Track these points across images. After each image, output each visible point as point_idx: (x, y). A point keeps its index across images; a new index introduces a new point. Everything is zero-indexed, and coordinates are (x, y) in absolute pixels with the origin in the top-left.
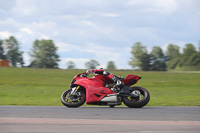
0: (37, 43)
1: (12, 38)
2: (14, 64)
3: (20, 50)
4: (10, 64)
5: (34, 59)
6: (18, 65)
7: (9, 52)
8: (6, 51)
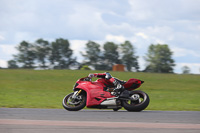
0: (152, 48)
1: (127, 42)
2: (129, 69)
3: (136, 55)
4: (126, 69)
5: (149, 63)
6: (133, 69)
7: (125, 57)
8: (121, 55)
